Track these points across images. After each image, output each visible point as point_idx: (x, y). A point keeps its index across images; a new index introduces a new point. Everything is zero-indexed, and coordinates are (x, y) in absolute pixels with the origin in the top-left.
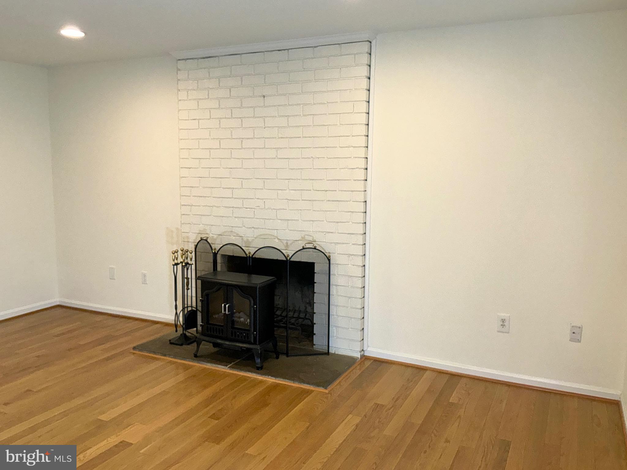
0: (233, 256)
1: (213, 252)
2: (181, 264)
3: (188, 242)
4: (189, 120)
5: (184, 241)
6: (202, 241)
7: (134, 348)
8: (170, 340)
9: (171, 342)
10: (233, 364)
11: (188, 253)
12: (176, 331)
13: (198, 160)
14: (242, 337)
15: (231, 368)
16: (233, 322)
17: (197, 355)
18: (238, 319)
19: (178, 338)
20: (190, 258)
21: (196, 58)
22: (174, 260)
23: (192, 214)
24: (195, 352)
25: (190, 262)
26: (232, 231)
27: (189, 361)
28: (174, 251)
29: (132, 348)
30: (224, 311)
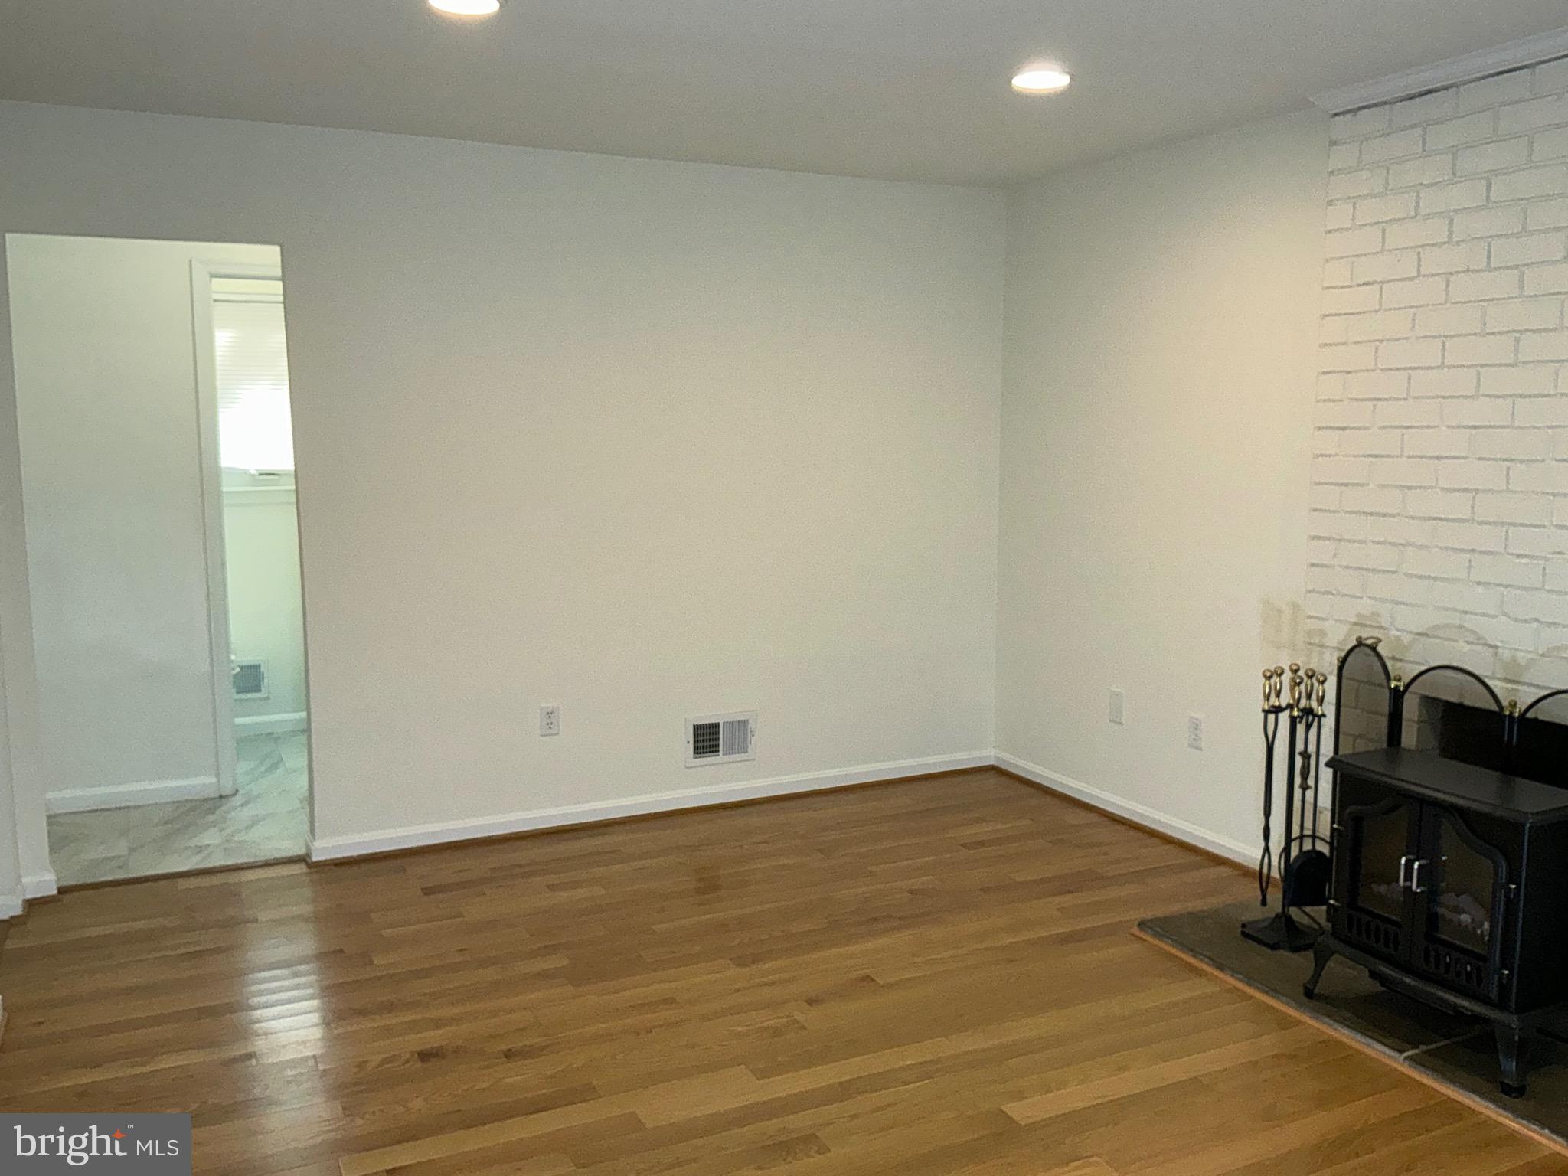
0: (1461, 705)
1: (1390, 688)
2: (1287, 712)
3: (1322, 646)
4: (1351, 286)
5: (1310, 644)
6: (1362, 648)
7: (1142, 925)
8: (1244, 926)
9: (1246, 930)
10: (1423, 1052)
11: (1314, 679)
12: (1264, 903)
13: (1370, 404)
14: (1458, 974)
15: (1414, 1064)
16: (1433, 920)
17: (1312, 991)
18: (1449, 915)
19: (1266, 924)
20: (1318, 696)
21: (1385, 103)
22: (1267, 697)
23: (1341, 566)
24: (1308, 982)
25: (1318, 709)
26: (1461, 627)
27: (1288, 1004)
28: (1270, 671)
29: (1136, 923)
30: (1405, 880)
